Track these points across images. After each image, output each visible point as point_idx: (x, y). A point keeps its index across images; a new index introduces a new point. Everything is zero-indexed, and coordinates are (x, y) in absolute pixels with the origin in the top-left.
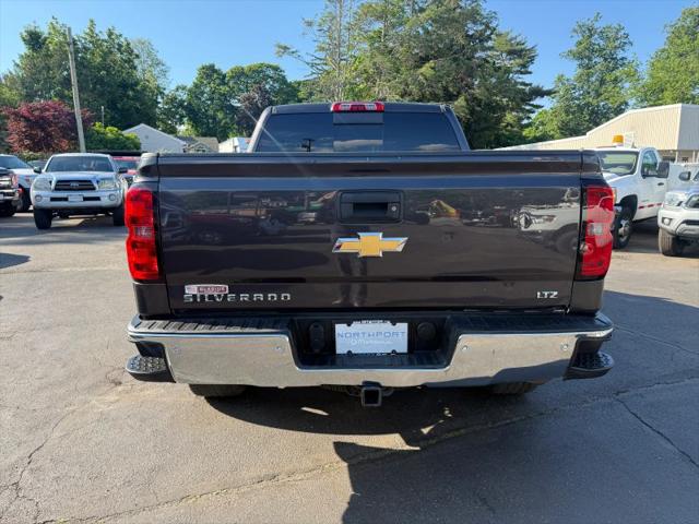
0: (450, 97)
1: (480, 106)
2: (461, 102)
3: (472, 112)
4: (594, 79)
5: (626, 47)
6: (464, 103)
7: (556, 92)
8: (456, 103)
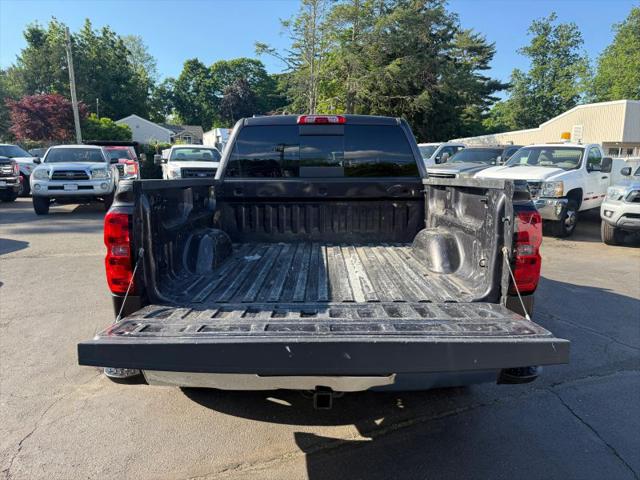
0: (415, 92)
1: (442, 100)
2: (424, 95)
3: (435, 105)
4: (547, 74)
5: (580, 45)
6: (427, 97)
7: (512, 86)
8: (420, 97)
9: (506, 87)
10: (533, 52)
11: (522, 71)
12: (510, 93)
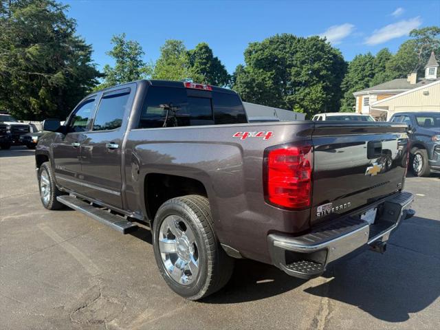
0: (51, 71)
1: (72, 79)
2: (59, 75)
3: (68, 83)
4: (126, 70)
5: (142, 55)
6: (61, 76)
7: (107, 75)
8: (55, 75)
9: (103, 75)
10: (116, 55)
11: (111, 66)
12: (105, 80)
